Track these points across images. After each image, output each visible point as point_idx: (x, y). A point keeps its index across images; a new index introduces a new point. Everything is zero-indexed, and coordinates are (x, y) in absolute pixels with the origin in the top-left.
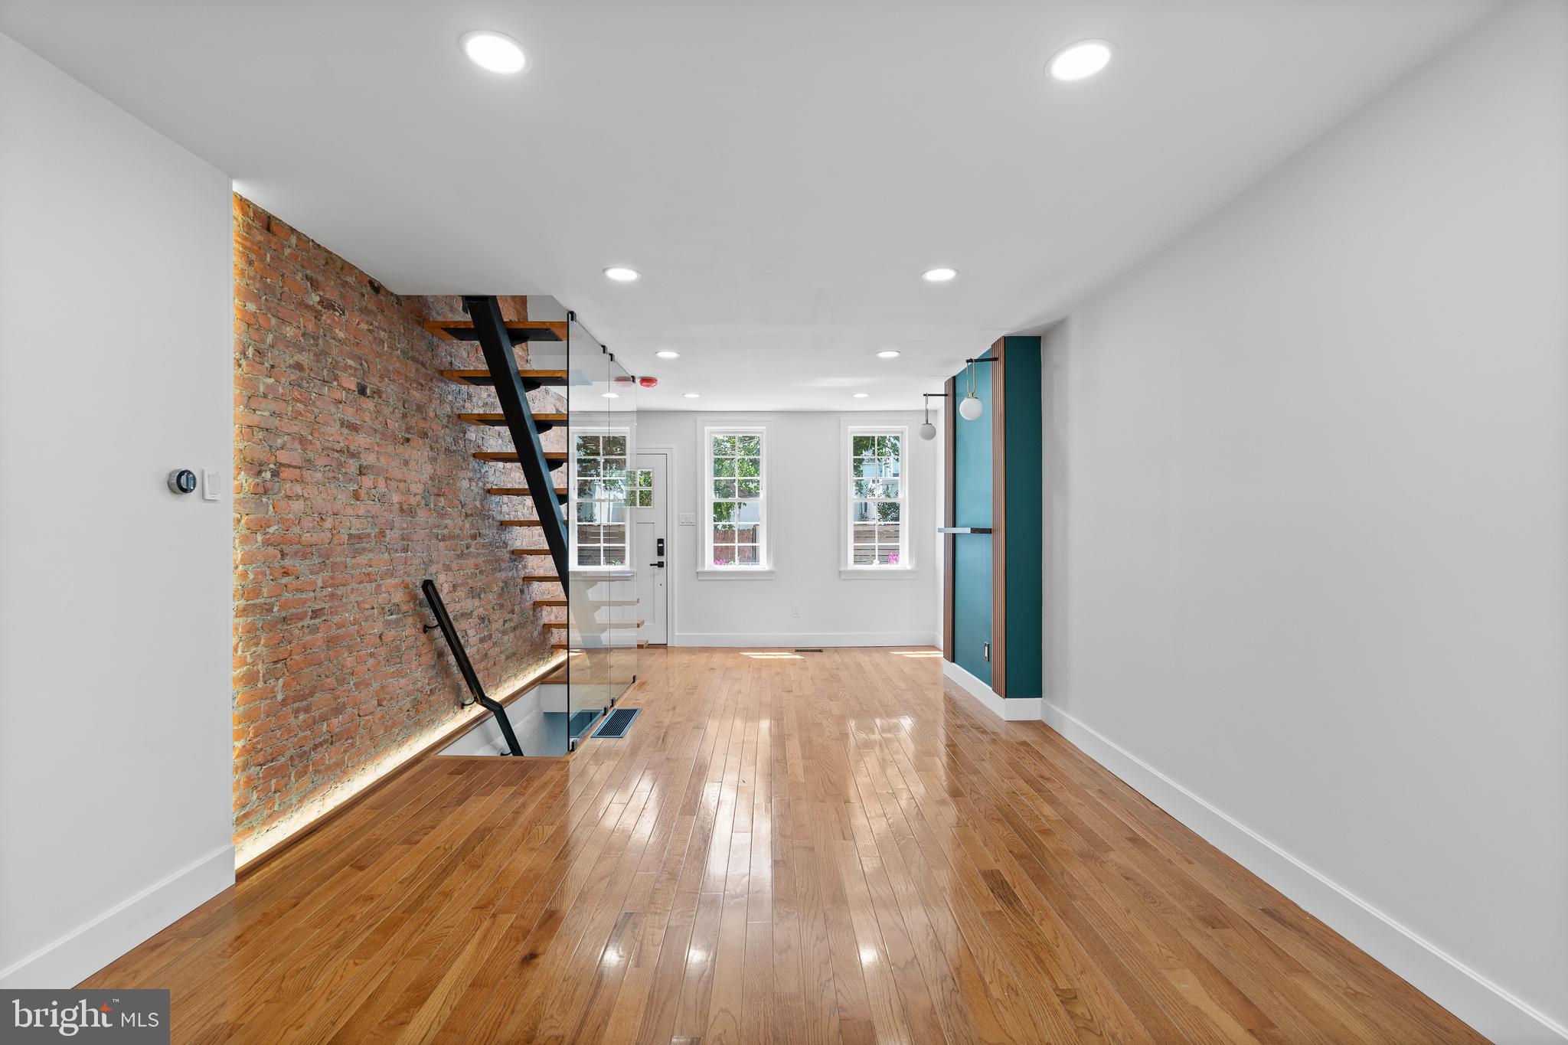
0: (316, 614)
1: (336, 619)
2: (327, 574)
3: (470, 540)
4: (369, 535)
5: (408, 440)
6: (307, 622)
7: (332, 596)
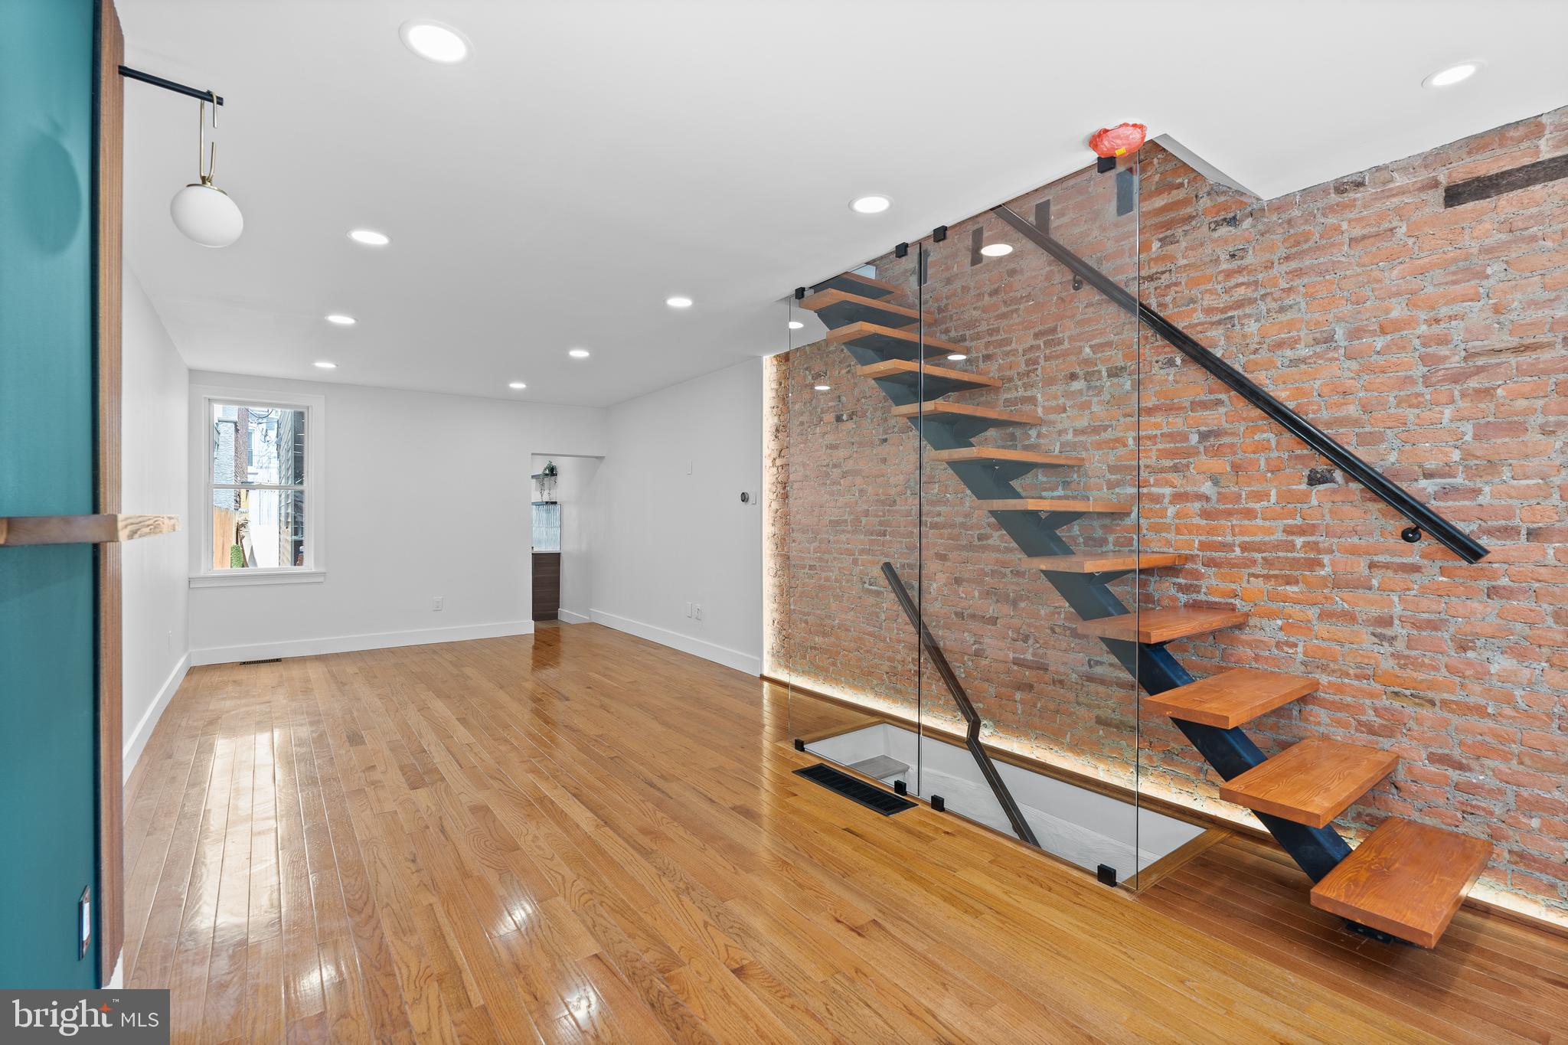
0: (811, 567)
1: (824, 574)
2: (816, 544)
3: (989, 531)
4: (846, 521)
5: (885, 440)
6: (806, 570)
7: (821, 559)
